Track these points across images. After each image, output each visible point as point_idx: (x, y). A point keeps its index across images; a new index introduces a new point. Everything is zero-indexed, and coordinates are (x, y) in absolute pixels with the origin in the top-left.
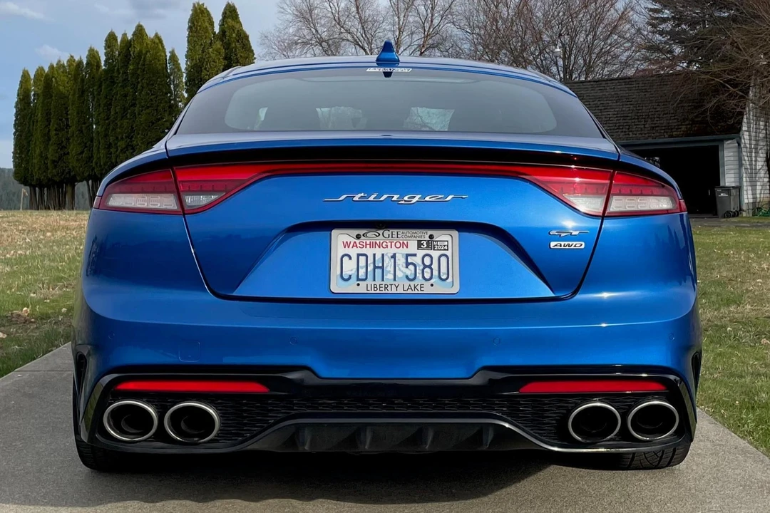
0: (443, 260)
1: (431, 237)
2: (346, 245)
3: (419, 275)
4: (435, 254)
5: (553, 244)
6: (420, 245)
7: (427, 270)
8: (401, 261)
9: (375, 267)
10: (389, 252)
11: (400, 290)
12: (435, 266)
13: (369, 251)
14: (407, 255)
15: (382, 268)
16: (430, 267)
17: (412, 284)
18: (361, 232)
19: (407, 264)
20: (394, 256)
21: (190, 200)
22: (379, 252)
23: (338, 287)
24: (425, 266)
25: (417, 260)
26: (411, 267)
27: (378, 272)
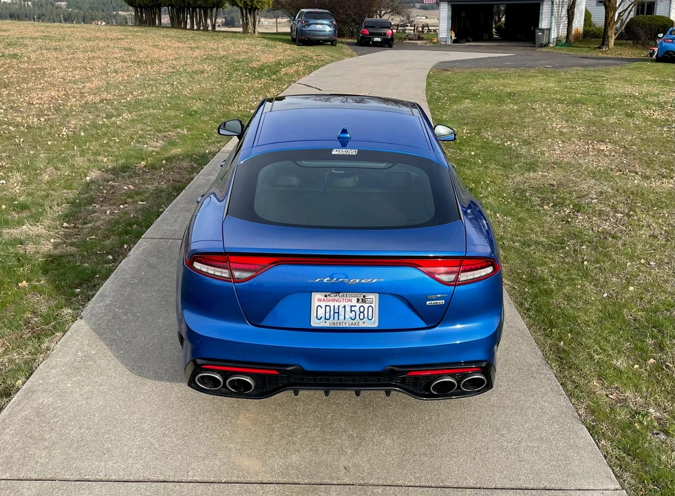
0: (370, 308)
1: (364, 296)
2: (319, 300)
3: (357, 317)
4: (366, 306)
5: (428, 303)
6: (358, 300)
7: (362, 314)
8: (348, 309)
9: (334, 313)
10: (342, 304)
11: (347, 326)
12: (366, 312)
13: (331, 304)
14: (352, 306)
15: (338, 313)
16: (363, 312)
17: (354, 322)
18: (328, 294)
19: (351, 311)
20: (344, 307)
21: (237, 274)
22: (337, 304)
23: (315, 323)
24: (361, 312)
25: (356, 309)
26: (353, 312)
27: (336, 315)
